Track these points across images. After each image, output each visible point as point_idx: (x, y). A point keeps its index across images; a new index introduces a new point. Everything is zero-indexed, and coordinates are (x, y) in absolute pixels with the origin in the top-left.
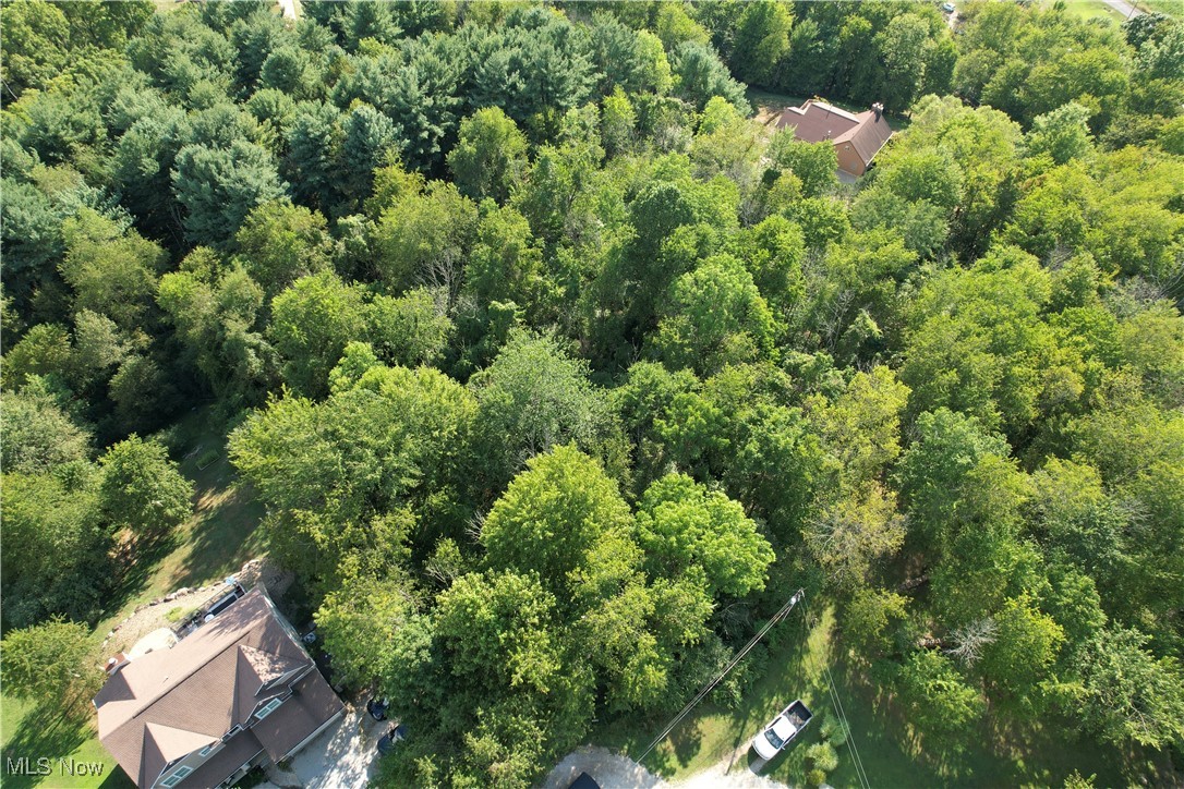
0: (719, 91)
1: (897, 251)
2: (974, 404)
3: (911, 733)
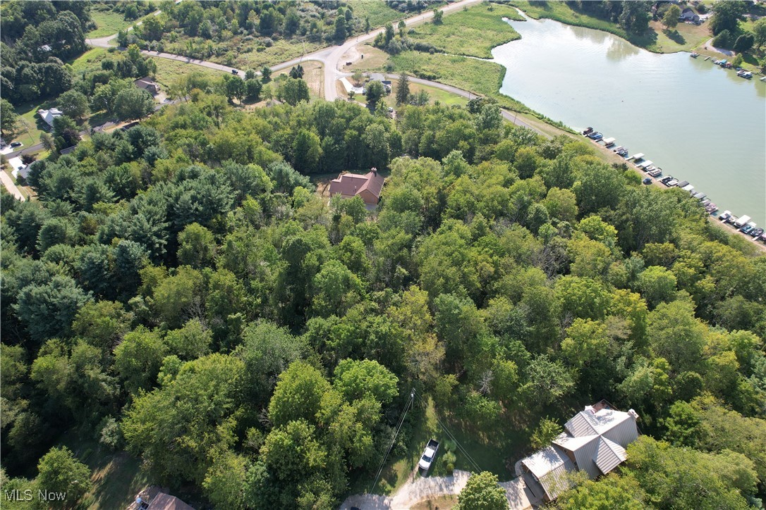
0: (298, 184)
1: (403, 236)
2: (454, 289)
3: (481, 435)
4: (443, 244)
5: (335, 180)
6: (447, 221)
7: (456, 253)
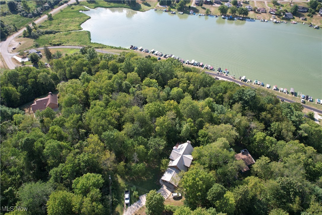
1: (76, 116)
2: (107, 128)
4: (95, 112)
5: (33, 105)
6: (92, 103)
7: (102, 114)
